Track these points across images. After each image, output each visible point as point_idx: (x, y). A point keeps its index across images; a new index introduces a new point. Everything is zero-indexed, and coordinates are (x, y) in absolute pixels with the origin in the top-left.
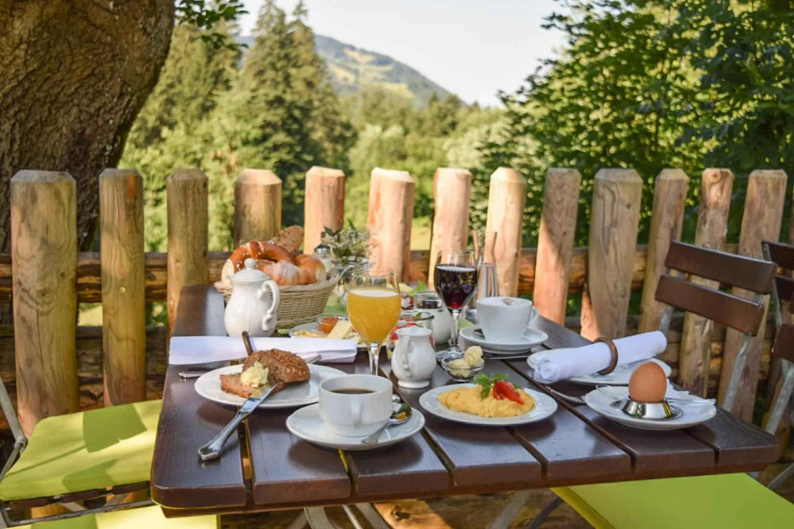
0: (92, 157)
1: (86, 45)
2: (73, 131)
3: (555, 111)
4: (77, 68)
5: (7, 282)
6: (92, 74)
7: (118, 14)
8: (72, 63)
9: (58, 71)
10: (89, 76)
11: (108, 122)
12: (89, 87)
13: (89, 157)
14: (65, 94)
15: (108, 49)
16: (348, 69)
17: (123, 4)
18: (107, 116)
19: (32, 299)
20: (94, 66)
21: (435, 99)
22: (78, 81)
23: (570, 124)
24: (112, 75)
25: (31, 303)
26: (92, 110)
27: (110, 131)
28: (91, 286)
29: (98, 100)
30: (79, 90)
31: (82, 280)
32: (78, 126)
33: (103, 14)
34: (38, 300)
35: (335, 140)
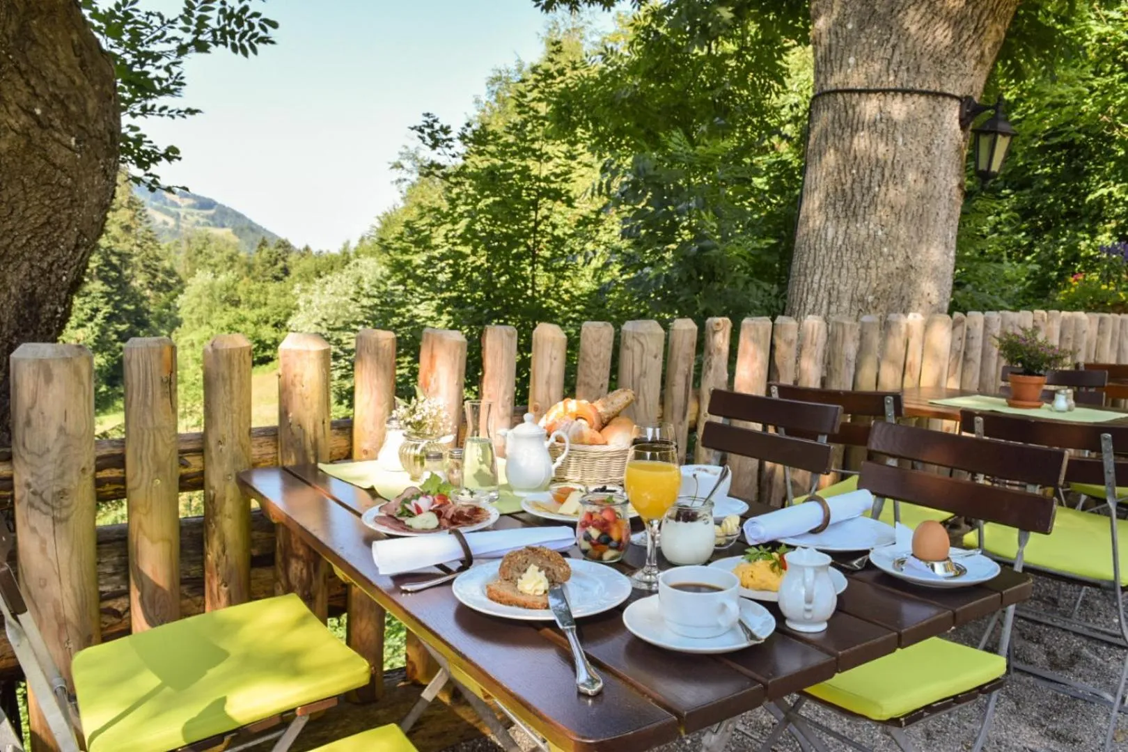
0: (44, 321)
1: (43, 188)
2: (23, 290)
3: (435, 258)
4: (31, 215)
5: (6, 483)
6: (48, 223)
7: (80, 152)
8: (26, 209)
9: (10, 219)
10: (43, 225)
11: (61, 278)
12: (42, 237)
13: (39, 321)
14: (15, 246)
15: (67, 193)
16: (167, 213)
17: (85, 141)
18: (61, 272)
19: (46, 503)
20: (50, 212)
21: (264, 243)
22: (31, 231)
23: (447, 270)
24: (69, 223)
25: (44, 508)
26: (45, 265)
27: (63, 290)
28: (111, 481)
29: (52, 253)
30: (31, 241)
31: (101, 475)
32: (29, 284)
33: (65, 152)
34: (54, 504)
35: (158, 288)
